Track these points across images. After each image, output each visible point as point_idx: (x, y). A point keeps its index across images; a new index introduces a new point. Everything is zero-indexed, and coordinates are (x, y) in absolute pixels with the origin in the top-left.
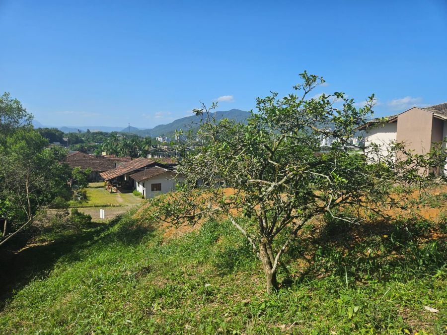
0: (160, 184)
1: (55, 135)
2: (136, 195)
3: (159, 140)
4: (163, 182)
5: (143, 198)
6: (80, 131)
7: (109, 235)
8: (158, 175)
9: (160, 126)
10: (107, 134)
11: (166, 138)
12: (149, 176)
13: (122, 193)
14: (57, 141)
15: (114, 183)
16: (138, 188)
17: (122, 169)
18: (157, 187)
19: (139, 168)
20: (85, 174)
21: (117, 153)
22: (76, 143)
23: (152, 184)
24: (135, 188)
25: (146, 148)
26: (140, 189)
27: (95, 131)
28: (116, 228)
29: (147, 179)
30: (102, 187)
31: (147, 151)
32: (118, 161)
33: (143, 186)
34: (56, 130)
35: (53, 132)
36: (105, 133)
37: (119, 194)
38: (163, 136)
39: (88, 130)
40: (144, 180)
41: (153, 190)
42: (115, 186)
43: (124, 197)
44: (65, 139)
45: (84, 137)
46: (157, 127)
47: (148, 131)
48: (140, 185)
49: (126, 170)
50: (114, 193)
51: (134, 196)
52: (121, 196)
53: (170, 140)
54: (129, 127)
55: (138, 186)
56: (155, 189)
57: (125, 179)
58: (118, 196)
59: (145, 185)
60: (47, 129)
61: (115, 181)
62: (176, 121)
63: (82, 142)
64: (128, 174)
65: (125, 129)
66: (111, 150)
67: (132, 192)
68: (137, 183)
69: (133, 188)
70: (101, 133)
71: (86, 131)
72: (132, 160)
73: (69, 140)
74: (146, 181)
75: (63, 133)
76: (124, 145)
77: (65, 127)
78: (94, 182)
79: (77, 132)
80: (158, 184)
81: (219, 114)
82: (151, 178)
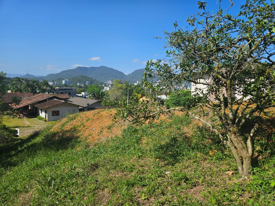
0: (59, 111)
2: (39, 119)
3: (50, 84)
4: (61, 109)
5: (46, 121)
7: (32, 145)
8: (57, 105)
9: (51, 74)
11: (56, 83)
12: (50, 106)
13: (28, 118)
15: (21, 111)
16: (41, 115)
17: (27, 101)
18: (56, 114)
19: (42, 100)
21: (21, 91)
23: (52, 111)
24: (39, 115)
25: (45, 88)
26: (43, 115)
28: (38, 139)
31: (45, 89)
32: (23, 96)
33: (46, 113)
36: (8, 78)
37: (25, 119)
38: (53, 81)
40: (46, 108)
41: (53, 115)
42: (22, 113)
43: (30, 120)
46: (49, 75)
48: (43, 112)
49: (32, 101)
50: (21, 118)
51: (38, 120)
52: (28, 120)
53: (59, 84)
54: (28, 75)
55: (41, 113)
56: (55, 114)
57: (30, 108)
58: (25, 120)
59: (47, 112)
61: (21, 110)
62: (63, 72)
64: (33, 105)
65: (25, 75)
66: (16, 89)
67: (36, 117)
68: (40, 111)
69: (37, 114)
72: (34, 95)
74: (48, 109)
80: (57, 111)
81: (93, 69)
82: (52, 107)
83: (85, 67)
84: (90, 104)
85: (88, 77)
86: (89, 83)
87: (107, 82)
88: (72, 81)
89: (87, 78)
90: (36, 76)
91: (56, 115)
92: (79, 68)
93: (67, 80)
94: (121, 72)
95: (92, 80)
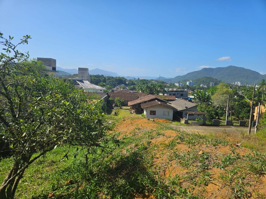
1: (122, 80)
3: (176, 85)
6: (135, 79)
8: (154, 106)
9: (178, 77)
10: (148, 80)
11: (181, 84)
14: (123, 84)
16: (144, 112)
17: (139, 100)
18: (153, 113)
20: (121, 102)
22: (132, 85)
23: (150, 111)
25: (159, 89)
27: (142, 79)
29: (147, 108)
30: (129, 109)
31: (159, 91)
32: (140, 96)
34: (123, 78)
35: (122, 79)
37: (134, 114)
38: (179, 83)
39: (139, 78)
41: (151, 114)
42: (134, 110)
44: (127, 83)
45: (136, 82)
46: (176, 77)
47: (170, 80)
48: (145, 110)
50: (132, 113)
53: (183, 85)
59: (147, 111)
60: (119, 77)
62: (189, 74)
63: (135, 84)
65: (158, 78)
67: (142, 114)
70: (145, 80)
71: (138, 78)
73: (129, 83)
75: (126, 80)
76: (147, 87)
77: (129, 77)
78: (126, 106)
79: (133, 79)
80: (154, 111)
81: (219, 69)
82: (150, 107)
83: (211, 68)
84: (188, 108)
85: (213, 78)
86: (213, 84)
87: (235, 83)
88: (196, 82)
89: (211, 80)
90: (166, 78)
91: (153, 115)
92: (205, 69)
93: (191, 81)
94: (255, 72)
95: (217, 82)
